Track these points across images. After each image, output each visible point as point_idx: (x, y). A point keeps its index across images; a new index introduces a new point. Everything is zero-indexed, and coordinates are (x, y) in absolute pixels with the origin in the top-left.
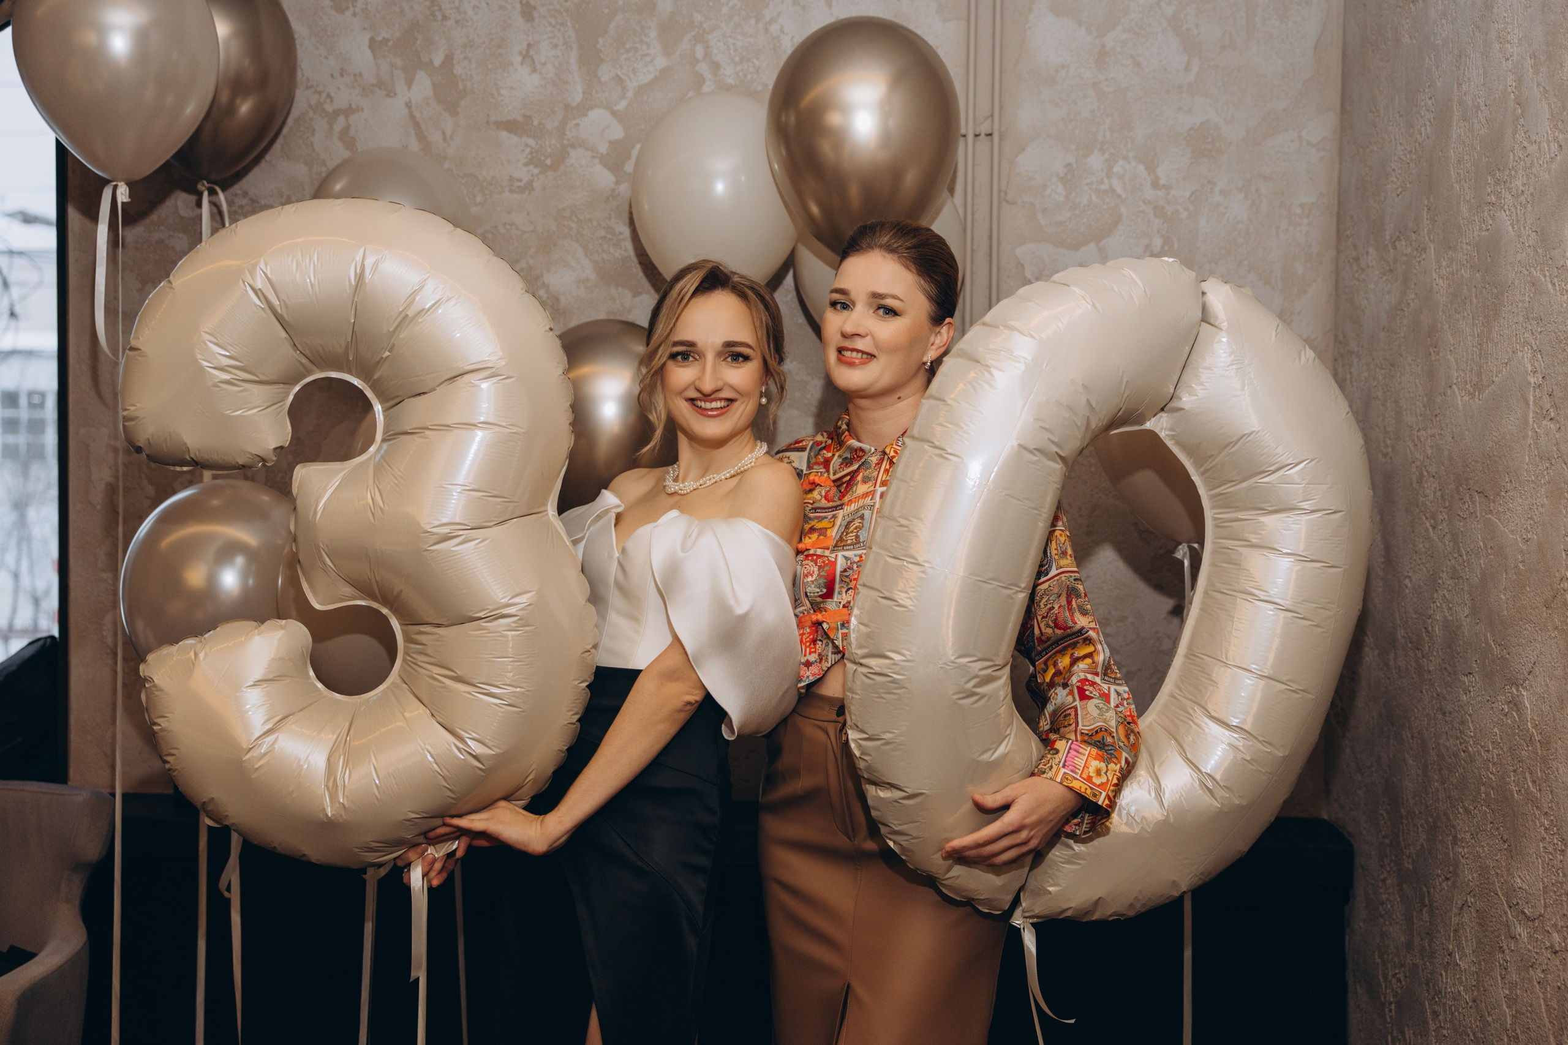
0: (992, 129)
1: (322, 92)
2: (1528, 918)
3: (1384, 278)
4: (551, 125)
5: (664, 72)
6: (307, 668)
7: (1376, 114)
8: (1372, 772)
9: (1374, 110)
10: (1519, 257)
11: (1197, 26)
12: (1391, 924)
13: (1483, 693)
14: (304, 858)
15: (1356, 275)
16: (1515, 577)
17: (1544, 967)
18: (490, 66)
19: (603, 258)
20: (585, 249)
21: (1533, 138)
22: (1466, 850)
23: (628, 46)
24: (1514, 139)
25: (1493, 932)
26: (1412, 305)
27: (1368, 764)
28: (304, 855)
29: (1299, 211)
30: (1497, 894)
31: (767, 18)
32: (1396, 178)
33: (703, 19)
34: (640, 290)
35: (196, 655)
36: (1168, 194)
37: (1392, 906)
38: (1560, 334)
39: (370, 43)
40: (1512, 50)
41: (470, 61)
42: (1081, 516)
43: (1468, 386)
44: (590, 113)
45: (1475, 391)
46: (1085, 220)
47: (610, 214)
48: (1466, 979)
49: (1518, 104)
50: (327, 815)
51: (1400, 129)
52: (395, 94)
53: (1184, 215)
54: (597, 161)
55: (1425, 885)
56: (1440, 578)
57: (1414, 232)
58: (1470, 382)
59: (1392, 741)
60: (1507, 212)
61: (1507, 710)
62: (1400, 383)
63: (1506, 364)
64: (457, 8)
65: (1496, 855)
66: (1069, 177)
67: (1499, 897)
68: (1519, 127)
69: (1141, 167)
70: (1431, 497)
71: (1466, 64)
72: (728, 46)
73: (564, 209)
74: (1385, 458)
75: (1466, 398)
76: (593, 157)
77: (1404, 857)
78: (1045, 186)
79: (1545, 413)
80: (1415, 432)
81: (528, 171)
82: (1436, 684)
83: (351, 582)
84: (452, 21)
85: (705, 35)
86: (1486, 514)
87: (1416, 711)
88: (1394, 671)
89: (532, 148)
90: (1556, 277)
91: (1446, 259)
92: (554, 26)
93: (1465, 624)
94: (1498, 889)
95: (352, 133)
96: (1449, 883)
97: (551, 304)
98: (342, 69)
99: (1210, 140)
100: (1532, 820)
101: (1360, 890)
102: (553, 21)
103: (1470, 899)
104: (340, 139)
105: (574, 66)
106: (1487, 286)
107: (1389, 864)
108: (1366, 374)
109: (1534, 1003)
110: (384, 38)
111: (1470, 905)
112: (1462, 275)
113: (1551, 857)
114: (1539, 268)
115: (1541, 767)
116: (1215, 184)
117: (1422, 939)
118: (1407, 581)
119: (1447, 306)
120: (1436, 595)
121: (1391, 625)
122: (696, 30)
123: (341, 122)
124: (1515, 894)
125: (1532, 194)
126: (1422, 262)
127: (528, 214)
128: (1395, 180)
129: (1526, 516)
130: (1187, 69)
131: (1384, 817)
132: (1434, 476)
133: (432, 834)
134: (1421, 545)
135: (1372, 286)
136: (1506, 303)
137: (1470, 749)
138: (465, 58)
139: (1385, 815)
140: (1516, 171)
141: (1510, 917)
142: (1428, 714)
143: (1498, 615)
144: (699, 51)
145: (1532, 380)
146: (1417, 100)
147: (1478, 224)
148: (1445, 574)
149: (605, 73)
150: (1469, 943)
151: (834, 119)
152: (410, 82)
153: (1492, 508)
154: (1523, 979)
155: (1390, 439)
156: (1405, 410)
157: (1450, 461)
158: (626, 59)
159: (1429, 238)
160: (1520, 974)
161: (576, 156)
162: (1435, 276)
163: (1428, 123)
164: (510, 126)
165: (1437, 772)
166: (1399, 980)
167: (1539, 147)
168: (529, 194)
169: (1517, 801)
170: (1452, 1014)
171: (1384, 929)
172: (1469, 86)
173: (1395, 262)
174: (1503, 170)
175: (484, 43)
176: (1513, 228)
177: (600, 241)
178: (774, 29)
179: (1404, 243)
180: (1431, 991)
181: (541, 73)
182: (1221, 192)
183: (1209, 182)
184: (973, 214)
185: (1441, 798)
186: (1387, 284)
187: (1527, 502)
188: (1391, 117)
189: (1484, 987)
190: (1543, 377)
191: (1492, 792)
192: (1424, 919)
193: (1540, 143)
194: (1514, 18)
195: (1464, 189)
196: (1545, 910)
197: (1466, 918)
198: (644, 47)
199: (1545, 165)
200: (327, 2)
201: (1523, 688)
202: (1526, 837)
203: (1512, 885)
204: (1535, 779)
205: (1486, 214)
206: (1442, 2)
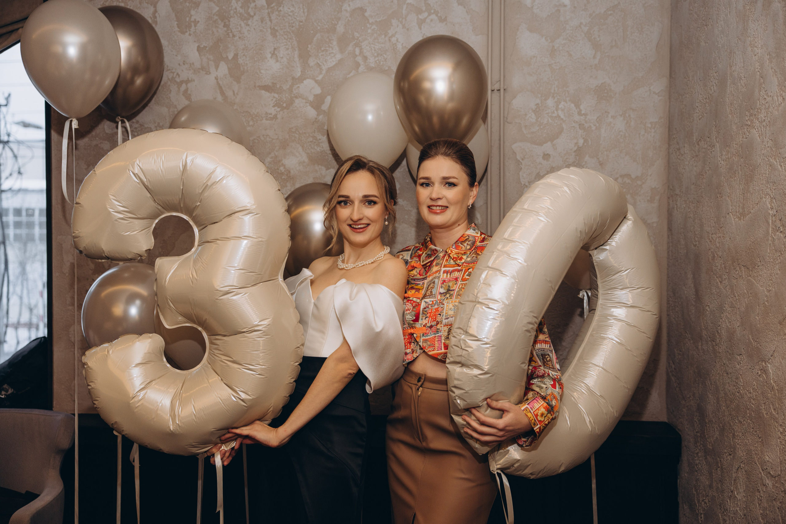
0: (500, 88)
1: (175, 72)
2: (772, 476)
3: (693, 159)
4: (285, 87)
5: (340, 61)
6: (162, 357)
7: (688, 79)
8: (691, 400)
9: (687, 77)
10: (763, 152)
11: (599, 36)
12: (701, 475)
13: (748, 364)
14: (161, 451)
15: (679, 157)
16: (763, 309)
17: (781, 501)
18: (256, 59)
19: (311, 151)
20: (303, 147)
21: (770, 94)
22: (739, 441)
23: (322, 49)
24: (759, 94)
25: (754, 482)
26: (708, 173)
27: (688, 396)
28: (161, 449)
29: (650, 126)
30: (756, 463)
31: (390, 35)
32: (699, 111)
33: (359, 36)
34: (329, 167)
35: (108, 352)
36: (586, 118)
37: (701, 466)
39: (198, 48)
40: (758, 51)
41: (246, 57)
43: (738, 214)
44: (304, 82)
45: (741, 216)
46: (545, 131)
47: (315, 130)
48: (740, 504)
49: (761, 77)
50: (170, 430)
51: (700, 87)
52: (209, 73)
53: (594, 128)
54: (308, 104)
55: (719, 457)
56: (725, 307)
57: (708, 137)
58: (739, 212)
59: (700, 385)
60: (757, 130)
61: (760, 374)
62: (702, 211)
63: (757, 204)
64: (240, 31)
65: (755, 444)
66: (538, 110)
67: (757, 465)
68: (762, 88)
69: (573, 105)
70: (719, 267)
71: (734, 57)
72: (371, 48)
73: (292, 128)
74: (695, 247)
75: (737, 220)
76: (306, 102)
77: (708, 443)
78: (526, 115)
79: (778, 229)
80: (710, 235)
81: (275, 110)
82: (723, 359)
83: (182, 314)
84: (237, 37)
85: (360, 43)
87: (713, 371)
88: (701, 352)
89: (276, 98)
90: (783, 162)
91: (725, 151)
92: (287, 40)
93: (738, 330)
94: (756, 461)
95: (189, 92)
96: (731, 457)
97: (286, 174)
98: (184, 61)
99: (606, 91)
100: (774, 428)
101: (685, 457)
102: (286, 37)
103: (742, 465)
104: (183, 95)
105: (297, 59)
106: (747, 165)
107: (700, 446)
108: (684, 206)
109: (776, 518)
110: (204, 46)
111: (742, 468)
112: (733, 159)
113: (784, 447)
114: (773, 158)
115: (778, 402)
116: (609, 113)
117: (717, 484)
118: (707, 308)
119: (726, 174)
120: (722, 315)
121: (699, 329)
122: (356, 41)
123: (184, 87)
124: (765, 464)
125: (769, 122)
126: (713, 152)
127: (275, 130)
128: (698, 112)
129: (768, 279)
130: (594, 57)
131: (697, 423)
132: (720, 257)
133: (223, 438)
134: (714, 291)
135: (687, 163)
136: (756, 174)
137: (741, 391)
138: (244, 55)
139: (697, 421)
140: (761, 110)
141: (763, 475)
142: (719, 373)
143: (755, 327)
144: (357, 51)
145: (771, 212)
146: (709, 73)
147: (741, 135)
148: (727, 305)
149: (312, 62)
150: (742, 487)
151: (427, 85)
152: (217, 67)
153: (751, 274)
154: (770, 506)
155: (697, 238)
156: (705, 224)
157: (729, 250)
158: (322, 55)
159: (716, 141)
160: (768, 503)
161: (298, 102)
162: (719, 159)
163: (715, 85)
164: (266, 88)
165: (724, 402)
166: (705, 503)
167: (773, 99)
168: (275, 121)
169: (766, 418)
170: (733, 521)
171: (697, 478)
172: (736, 67)
173: (699, 152)
174: (754, 109)
175: (253, 48)
176: (760, 138)
177: (310, 143)
178: (394, 40)
179: (703, 143)
180: (722, 509)
181: (280, 62)
182: (612, 117)
183: (606, 112)
184: (491, 128)
185: (726, 415)
186: (695, 163)
187: (769, 272)
188: (696, 81)
189: (750, 509)
190: (777, 211)
191: (753, 413)
192: (718, 474)
193: (773, 97)
194: (758, 35)
195: (734, 118)
196: (781, 473)
197: (740, 475)
198: (330, 49)
199: (776, 108)
200: (177, 29)
201: (768, 363)
202: (771, 436)
203: (764, 459)
204: (775, 408)
205: (745, 130)
206: (721, 26)
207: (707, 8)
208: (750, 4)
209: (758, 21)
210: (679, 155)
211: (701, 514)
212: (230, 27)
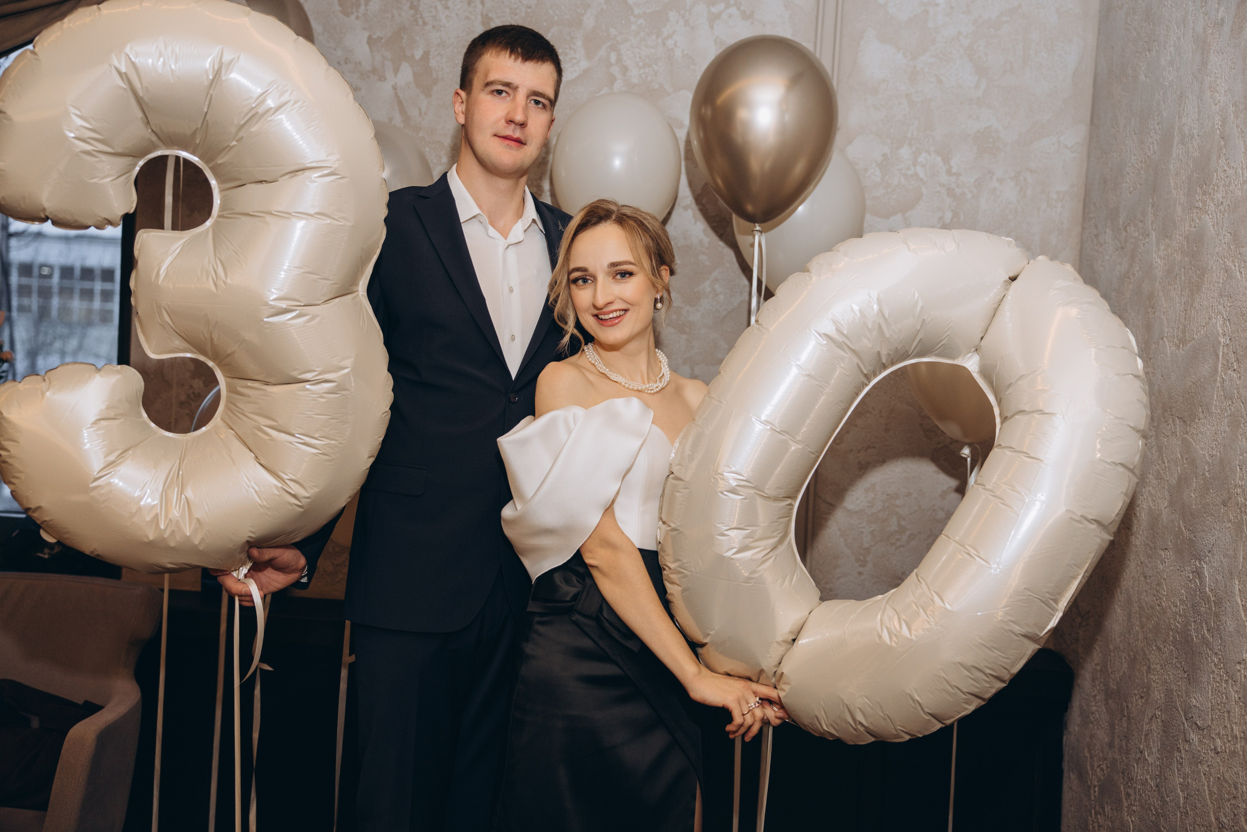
2: (1199, 728)
5: (586, 72)
7: (1117, 129)
8: (1090, 616)
9: (1115, 126)
10: (1217, 250)
11: (986, 55)
12: (1098, 729)
13: (1175, 564)
15: (1096, 248)
16: (1202, 482)
17: (1209, 763)
21: (1232, 164)
22: (1156, 677)
25: (1173, 737)
26: (1137, 275)
29: (1055, 196)
30: (1178, 710)
31: (665, 34)
32: (1130, 179)
33: (618, 34)
36: (958, 180)
37: (1100, 716)
38: (1243, 309)
39: (368, 39)
40: (1219, 98)
41: (442, 57)
42: (881, 417)
43: (1175, 340)
45: (1180, 343)
46: (895, 196)
48: (1152, 770)
49: (1222, 138)
51: (1134, 143)
52: (385, 79)
53: (969, 196)
55: (1125, 701)
56: (1147, 478)
57: (1141, 222)
58: (1177, 337)
60: (1210, 216)
61: (1192, 578)
63: (1204, 327)
64: (434, 17)
65: (1179, 682)
66: (885, 163)
67: (1179, 712)
68: (1222, 154)
69: (939, 159)
71: (1185, 103)
72: (635, 54)
75: (1174, 348)
77: (1111, 680)
78: (866, 170)
79: (1230, 365)
82: (1141, 555)
84: (430, 26)
85: (618, 46)
86: (1184, 434)
87: (1125, 574)
90: (1243, 267)
91: (1164, 244)
93: (1164, 513)
94: (1178, 706)
96: (1143, 700)
98: (346, 58)
99: (991, 140)
100: (1206, 658)
101: (1076, 703)
103: (1158, 713)
106: (1193, 268)
107: (1099, 685)
109: (1200, 789)
110: (378, 37)
111: (1157, 716)
112: (1175, 258)
114: (1231, 259)
115: (1214, 620)
116: (993, 173)
117: (1121, 741)
119: (1162, 279)
120: (1143, 490)
122: (612, 41)
124: (1190, 710)
125: (1228, 205)
126: (1146, 244)
128: (1129, 181)
130: (977, 86)
135: (1108, 258)
136: (1206, 282)
137: (1163, 603)
138: (439, 54)
140: (1218, 187)
141: (1186, 726)
142: (1133, 577)
143: (1189, 508)
144: (613, 57)
145: (1222, 340)
146: (1148, 124)
147: (1188, 221)
148: (1151, 475)
150: (1156, 744)
152: (396, 70)
153: (1188, 431)
154: (1193, 771)
157: (1159, 393)
159: (1152, 227)
160: (1191, 768)
162: (1155, 255)
163: (1155, 142)
165: (1138, 619)
166: (1102, 770)
169: (1196, 644)
170: (1141, 795)
171: (1093, 732)
172: (1187, 119)
173: (1126, 242)
174: (1209, 185)
175: (453, 44)
176: (1214, 228)
178: (670, 43)
179: (1133, 229)
180: (1125, 778)
182: (998, 180)
183: (989, 172)
185: (1140, 638)
186: (1119, 258)
187: (1213, 428)
188: (1128, 133)
189: (1165, 776)
190: (1230, 339)
191: (1178, 636)
192: (1123, 726)
193: (1236, 169)
194: (1222, 75)
195: (1179, 195)
196: (1212, 723)
197: (1154, 727)
198: (572, 52)
199: (1239, 185)
200: (338, 8)
201: (1204, 562)
202: (1201, 670)
203: (1189, 704)
204: (1209, 628)
205: (1195, 215)
206: (1170, 55)
207: (1151, 24)
208: (1214, 27)
209: (1223, 53)
210: (1096, 245)
211: (1095, 786)
212: (420, 9)
